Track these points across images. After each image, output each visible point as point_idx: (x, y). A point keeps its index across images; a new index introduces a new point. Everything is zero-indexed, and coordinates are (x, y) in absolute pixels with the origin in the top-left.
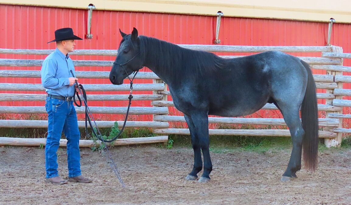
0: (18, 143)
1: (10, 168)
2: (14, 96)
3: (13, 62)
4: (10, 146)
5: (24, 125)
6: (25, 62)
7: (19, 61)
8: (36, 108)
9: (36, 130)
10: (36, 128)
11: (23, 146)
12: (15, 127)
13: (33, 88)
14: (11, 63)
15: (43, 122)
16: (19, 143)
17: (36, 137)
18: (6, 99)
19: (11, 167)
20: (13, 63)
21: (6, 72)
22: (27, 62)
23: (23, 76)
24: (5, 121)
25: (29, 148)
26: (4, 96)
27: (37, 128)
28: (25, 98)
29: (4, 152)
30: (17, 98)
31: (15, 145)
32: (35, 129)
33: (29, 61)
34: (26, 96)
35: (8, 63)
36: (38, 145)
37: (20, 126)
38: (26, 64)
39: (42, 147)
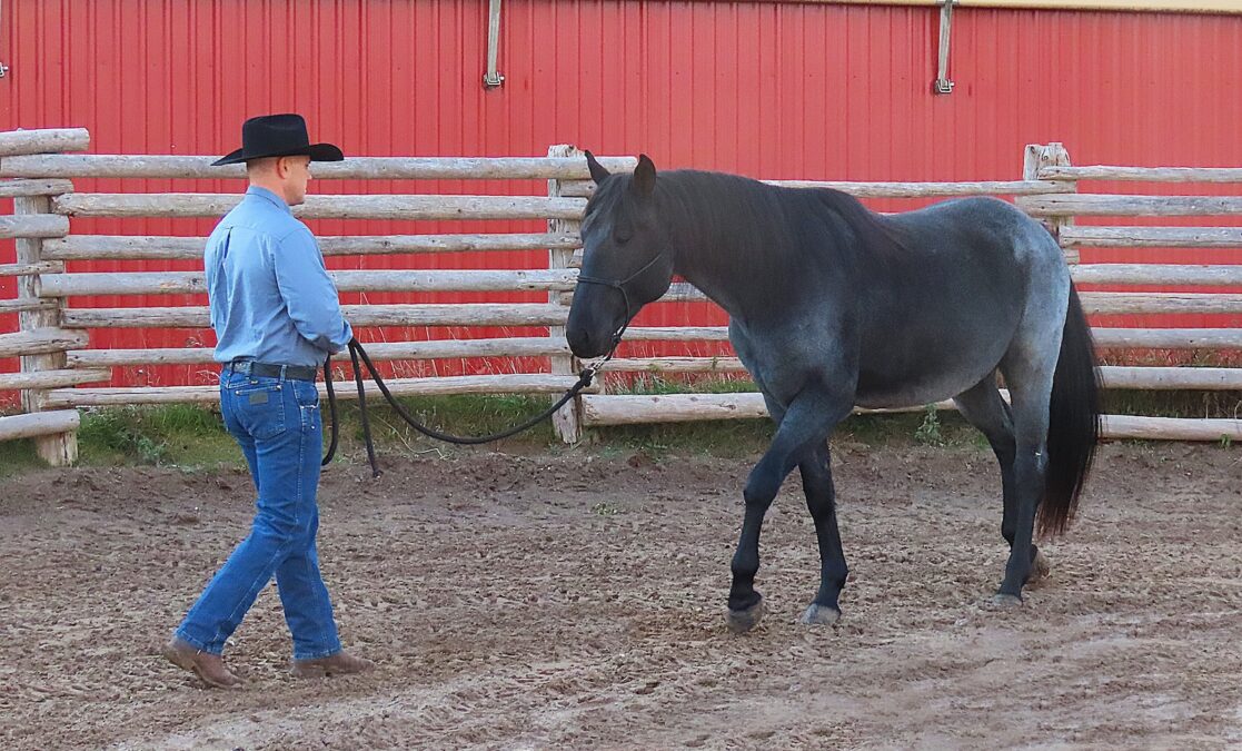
0: (1158, 433)
1: (1139, 506)
2: (1150, 301)
3: (1146, 204)
4: (1139, 439)
5: (1176, 383)
6: (1179, 205)
7: (1162, 201)
8: (1209, 332)
9: (1211, 395)
10: (1211, 391)
11: (1174, 441)
12: (1151, 387)
13: (1202, 277)
14: (1141, 207)
15: (1230, 373)
16: (1163, 433)
17: (1212, 416)
18: (1126, 309)
19: (1143, 505)
20: (1147, 208)
21: (1127, 234)
22: (1184, 204)
23: (1176, 243)
24: (1124, 371)
25: (1192, 448)
26: (1122, 300)
27: (1215, 391)
28: (1180, 307)
29: (1121, 456)
30: (1159, 308)
31: (1152, 437)
32: (1208, 394)
33: (1193, 201)
34: (1184, 301)
35: (1133, 207)
36: (1218, 437)
37: (1166, 384)
38: (1183, 210)
39: (1228, 443)
